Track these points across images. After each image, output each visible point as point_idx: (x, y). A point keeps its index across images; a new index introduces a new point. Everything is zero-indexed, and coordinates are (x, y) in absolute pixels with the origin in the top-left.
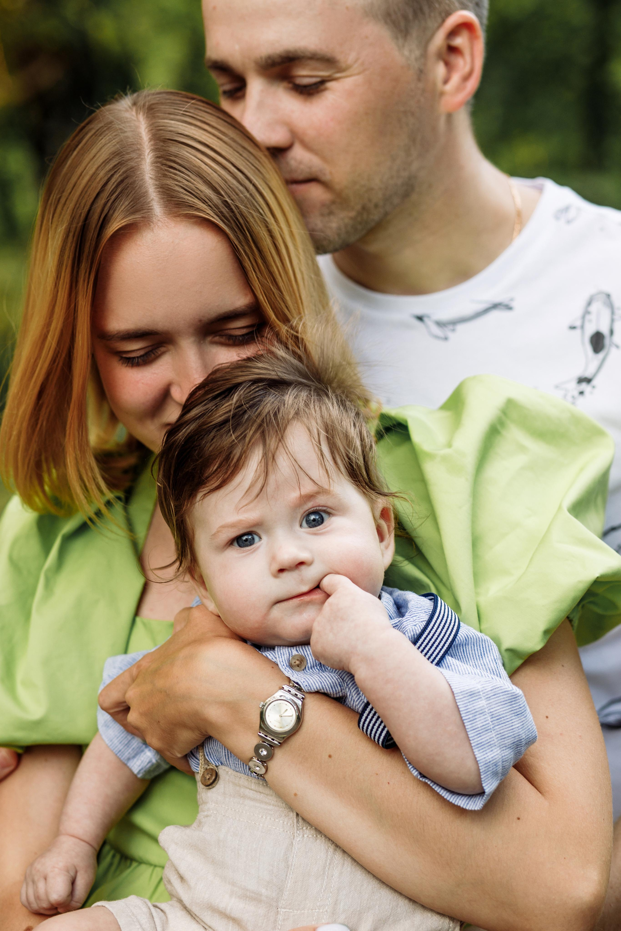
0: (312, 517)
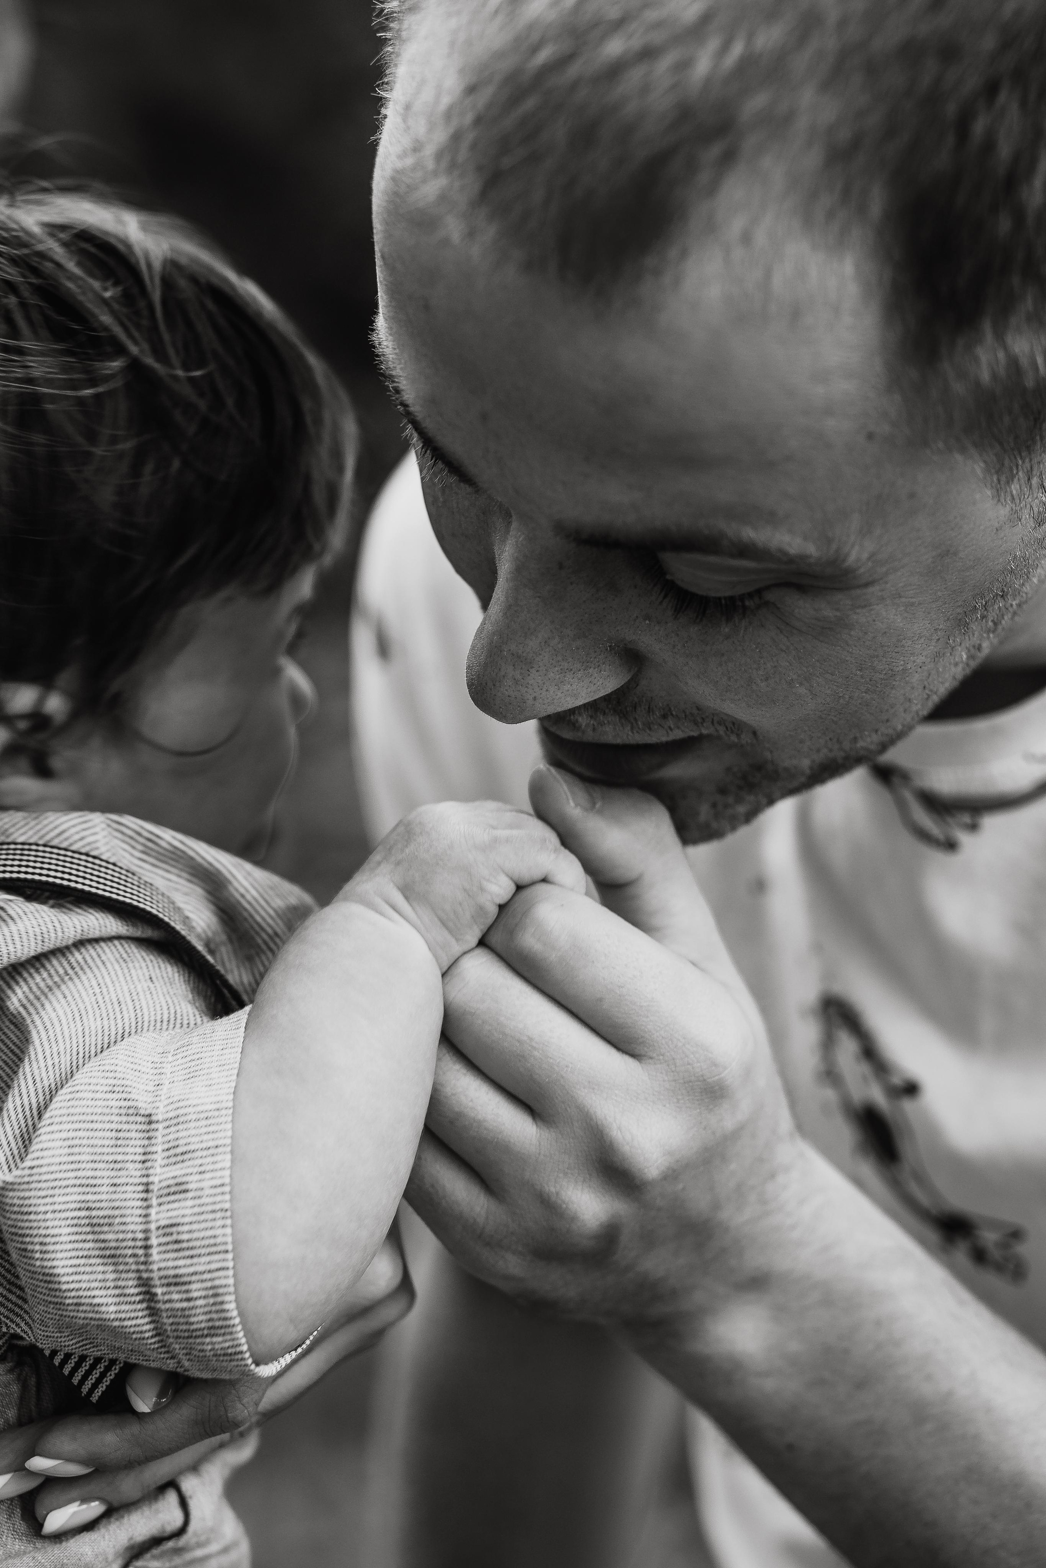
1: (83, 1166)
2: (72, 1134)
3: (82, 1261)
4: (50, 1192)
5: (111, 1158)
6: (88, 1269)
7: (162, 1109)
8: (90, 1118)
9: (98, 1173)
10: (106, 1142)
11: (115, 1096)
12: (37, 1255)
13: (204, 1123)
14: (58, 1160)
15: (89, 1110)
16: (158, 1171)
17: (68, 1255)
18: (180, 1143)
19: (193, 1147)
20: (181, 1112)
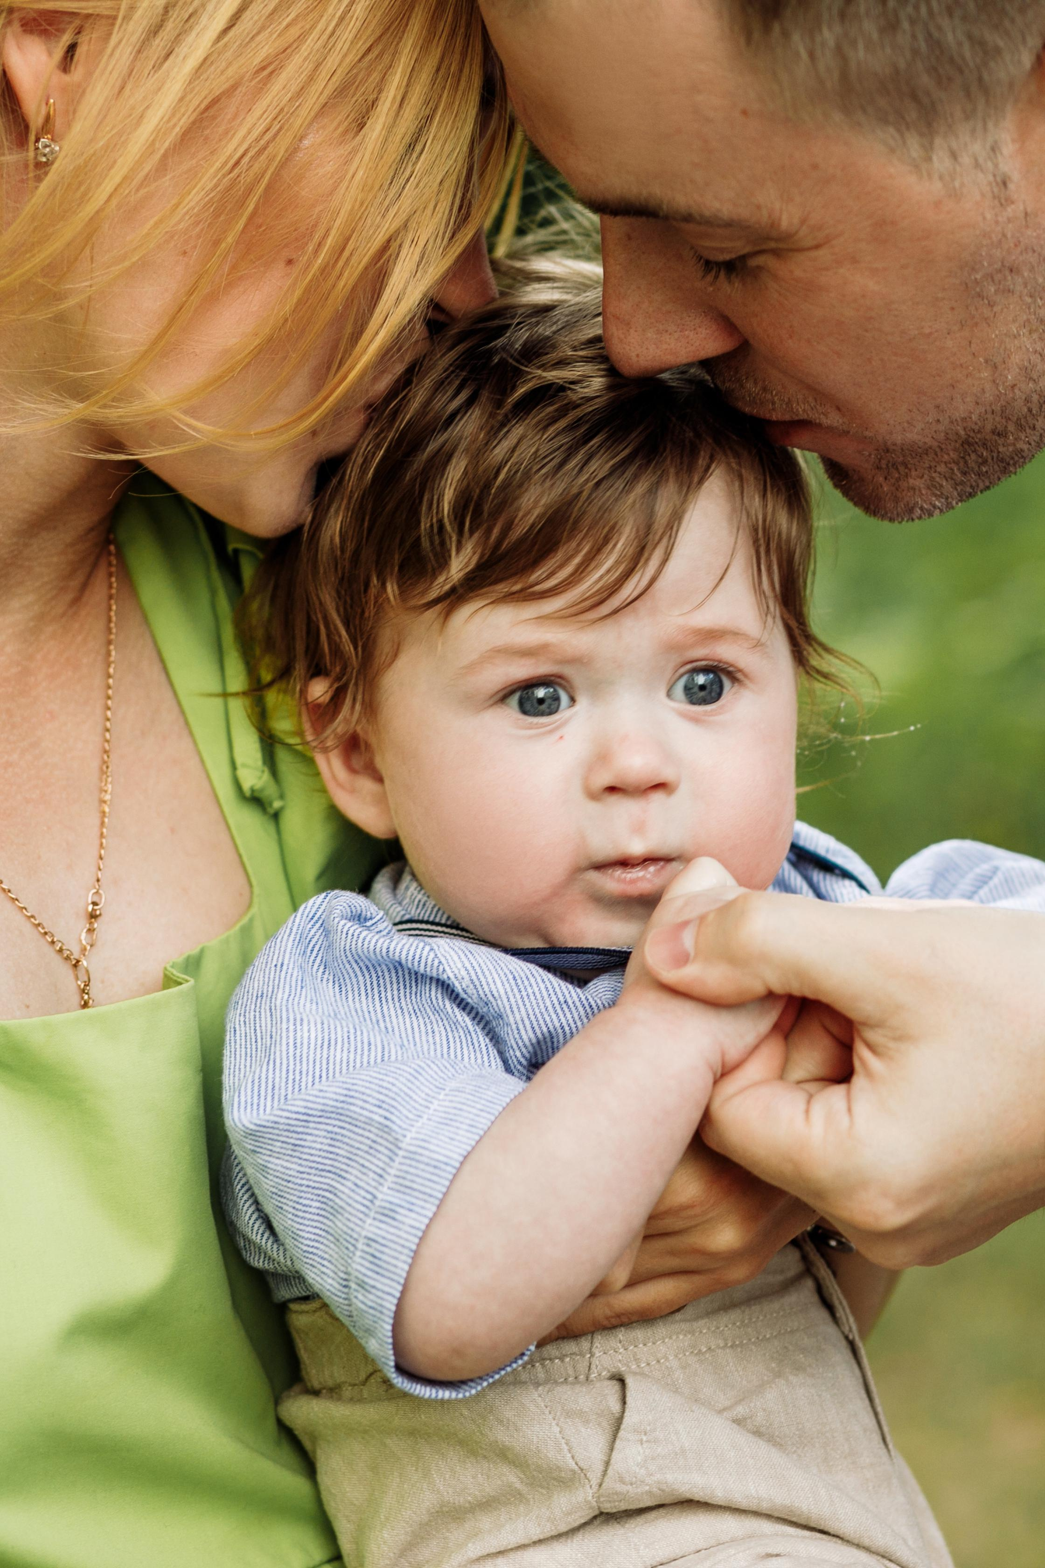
0: (701, 679)
2: (336, 1130)
4: (307, 1170)
7: (407, 1140)
11: (381, 1111)
13: (431, 1169)
14: (319, 1146)
16: (385, 1189)
17: (315, 1224)
18: (409, 1177)
19: (415, 1186)
20: (420, 1151)
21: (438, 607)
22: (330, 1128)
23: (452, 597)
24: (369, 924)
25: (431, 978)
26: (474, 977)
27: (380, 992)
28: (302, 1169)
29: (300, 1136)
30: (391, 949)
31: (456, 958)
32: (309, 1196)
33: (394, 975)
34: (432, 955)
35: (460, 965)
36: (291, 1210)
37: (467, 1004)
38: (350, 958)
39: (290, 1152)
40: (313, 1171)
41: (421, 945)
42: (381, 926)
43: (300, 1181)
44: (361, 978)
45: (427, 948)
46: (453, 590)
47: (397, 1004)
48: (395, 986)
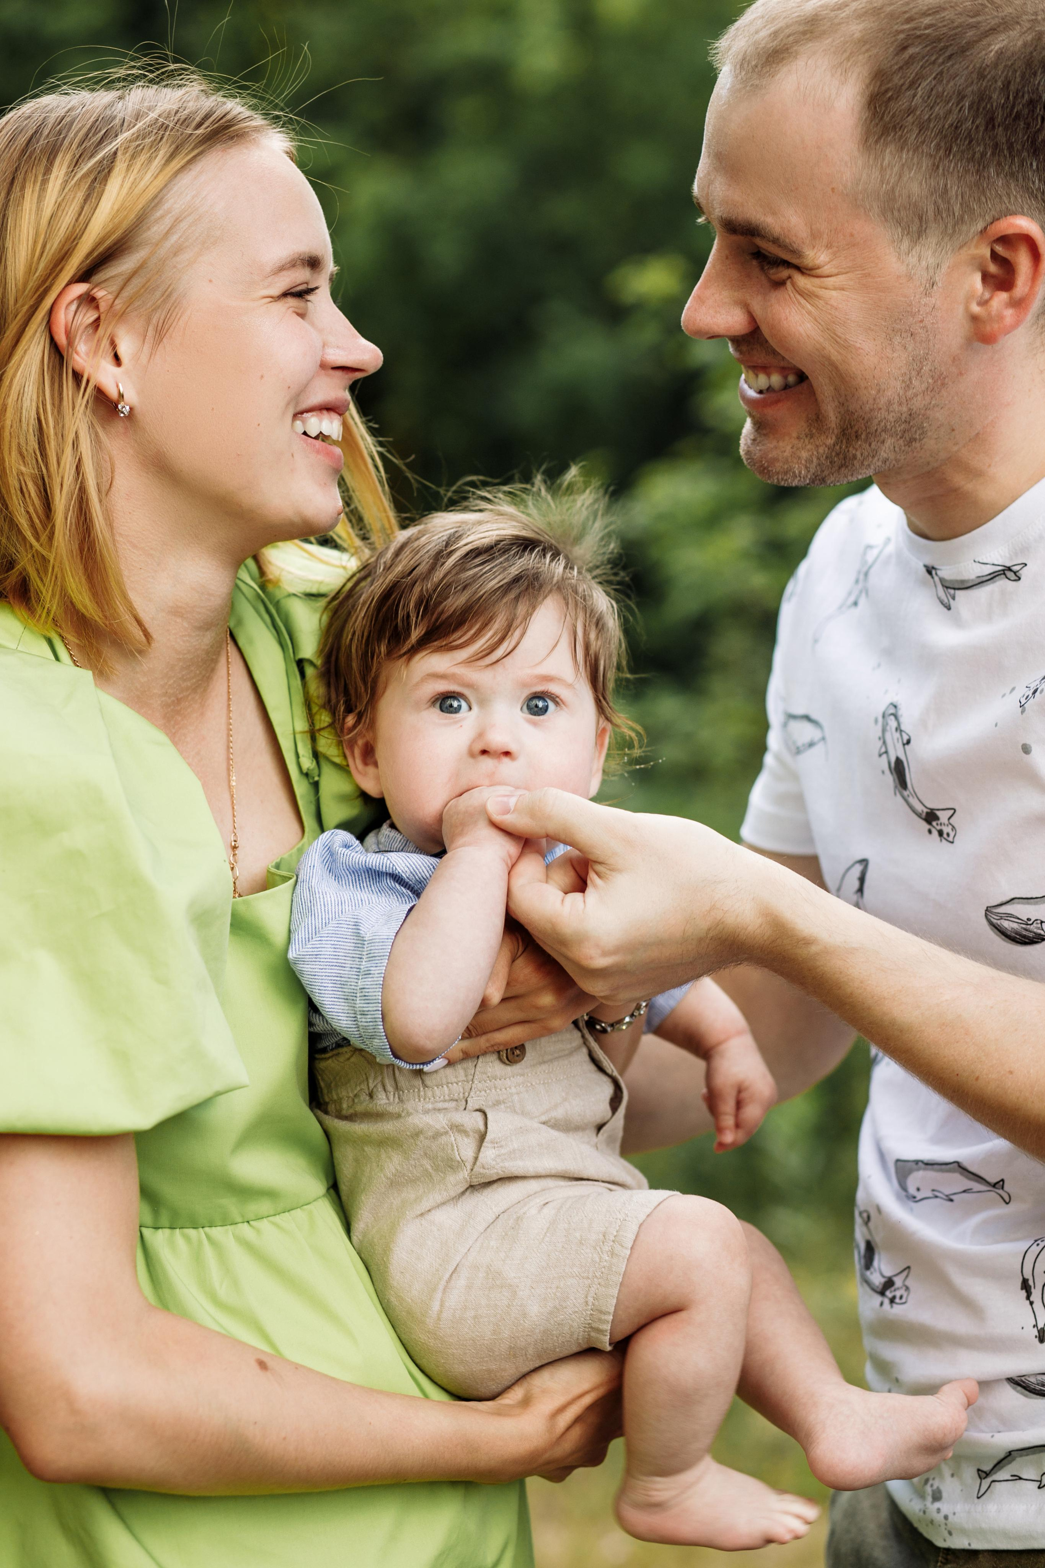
0: (536, 702)
1: (340, 958)
2: (336, 943)
3: (336, 1000)
4: (325, 967)
5: (352, 955)
6: (338, 1003)
7: (368, 935)
8: (345, 937)
9: (347, 962)
10: (351, 948)
12: (317, 994)
13: (381, 944)
14: (329, 953)
15: (345, 933)
16: (364, 963)
17: (331, 996)
18: (372, 952)
19: (376, 955)
20: (374, 937)
21: (405, 657)
22: (333, 943)
23: (412, 651)
24: (350, 849)
25: (387, 873)
26: (412, 870)
27: (360, 884)
28: (321, 967)
29: (319, 949)
30: (367, 861)
31: (401, 862)
32: (326, 981)
33: (367, 874)
34: (389, 862)
35: (404, 865)
36: (317, 991)
37: (410, 885)
38: (345, 868)
39: (314, 960)
40: (327, 967)
41: (383, 857)
42: (358, 849)
43: (321, 974)
44: (350, 877)
45: (386, 858)
46: (413, 646)
47: (370, 889)
48: (368, 880)
